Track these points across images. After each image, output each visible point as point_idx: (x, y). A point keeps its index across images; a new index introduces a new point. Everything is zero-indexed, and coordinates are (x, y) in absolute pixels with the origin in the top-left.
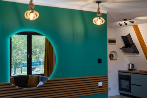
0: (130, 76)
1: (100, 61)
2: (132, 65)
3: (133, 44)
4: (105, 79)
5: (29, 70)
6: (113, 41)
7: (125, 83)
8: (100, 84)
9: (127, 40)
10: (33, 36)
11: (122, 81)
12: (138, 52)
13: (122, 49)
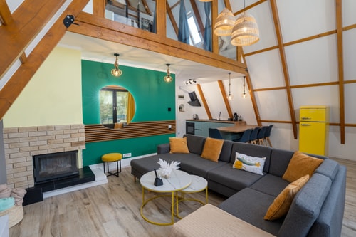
0: (194, 124)
1: (169, 110)
2: (197, 115)
3: (197, 99)
4: (173, 123)
5: (115, 120)
6: (181, 97)
7: (191, 129)
8: (170, 127)
9: (193, 96)
10: (117, 93)
11: (189, 127)
12: (200, 105)
13: (189, 103)
